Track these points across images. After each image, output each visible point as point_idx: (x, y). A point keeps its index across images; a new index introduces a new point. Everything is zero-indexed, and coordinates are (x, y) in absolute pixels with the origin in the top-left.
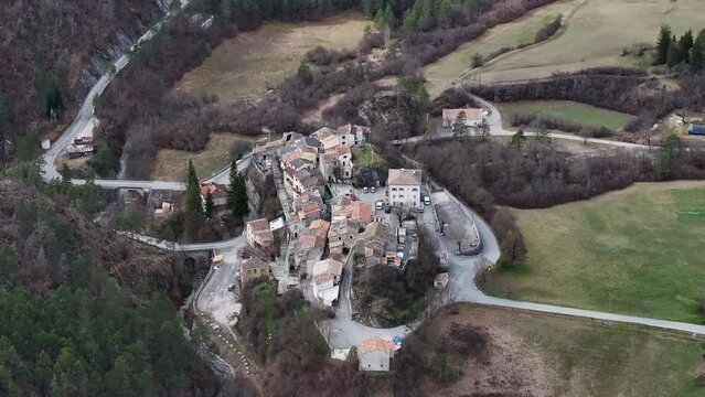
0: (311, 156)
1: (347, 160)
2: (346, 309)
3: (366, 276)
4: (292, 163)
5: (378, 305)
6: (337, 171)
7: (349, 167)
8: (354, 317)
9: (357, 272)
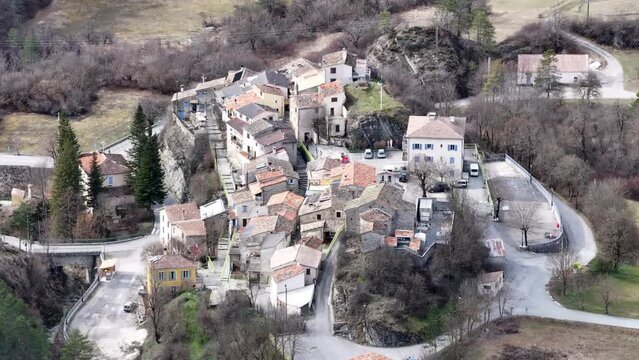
0: (275, 101)
1: (338, 106)
2: (324, 319)
3: (361, 264)
4: (242, 111)
5: (379, 309)
6: (320, 124)
7: (341, 116)
8: (338, 330)
9: (345, 260)
